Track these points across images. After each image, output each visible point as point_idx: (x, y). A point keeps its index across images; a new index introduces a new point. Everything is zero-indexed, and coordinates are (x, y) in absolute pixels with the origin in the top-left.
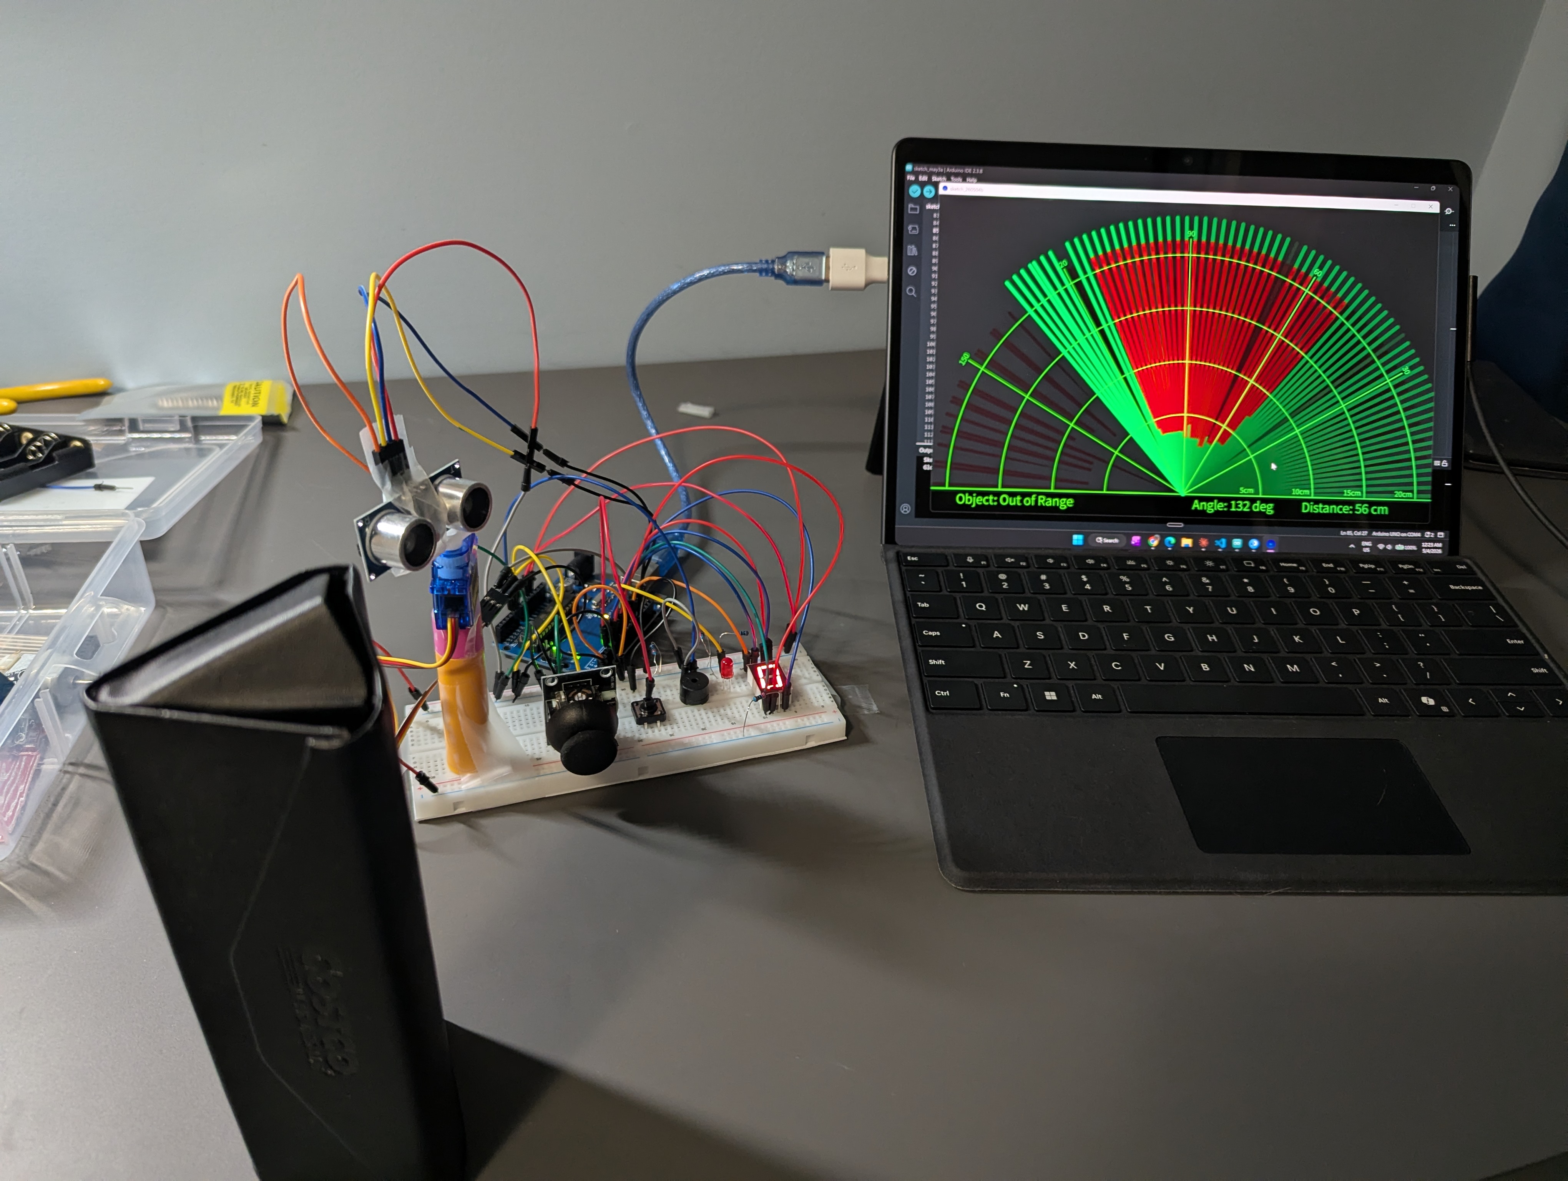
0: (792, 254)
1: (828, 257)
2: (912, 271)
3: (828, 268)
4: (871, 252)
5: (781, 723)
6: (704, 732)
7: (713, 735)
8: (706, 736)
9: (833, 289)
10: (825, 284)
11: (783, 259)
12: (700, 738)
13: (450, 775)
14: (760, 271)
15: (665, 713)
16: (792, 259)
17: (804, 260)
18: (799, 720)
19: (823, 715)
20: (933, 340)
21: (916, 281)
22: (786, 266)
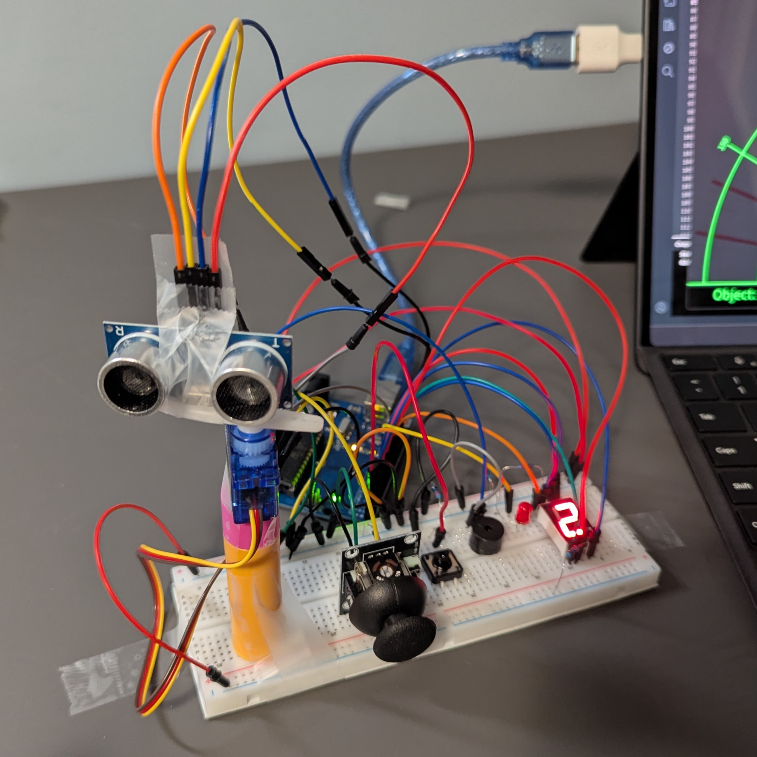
0: (537, 35)
1: (578, 37)
2: (668, 48)
3: (577, 49)
4: (625, 29)
5: (590, 575)
6: (509, 590)
7: (520, 595)
8: (512, 596)
9: (583, 72)
10: (572, 68)
11: (529, 41)
12: (506, 598)
13: (238, 662)
14: (505, 55)
15: (462, 569)
16: (539, 41)
17: (553, 41)
18: (609, 569)
19: (634, 563)
20: (690, 124)
21: (673, 59)
22: (532, 50)
